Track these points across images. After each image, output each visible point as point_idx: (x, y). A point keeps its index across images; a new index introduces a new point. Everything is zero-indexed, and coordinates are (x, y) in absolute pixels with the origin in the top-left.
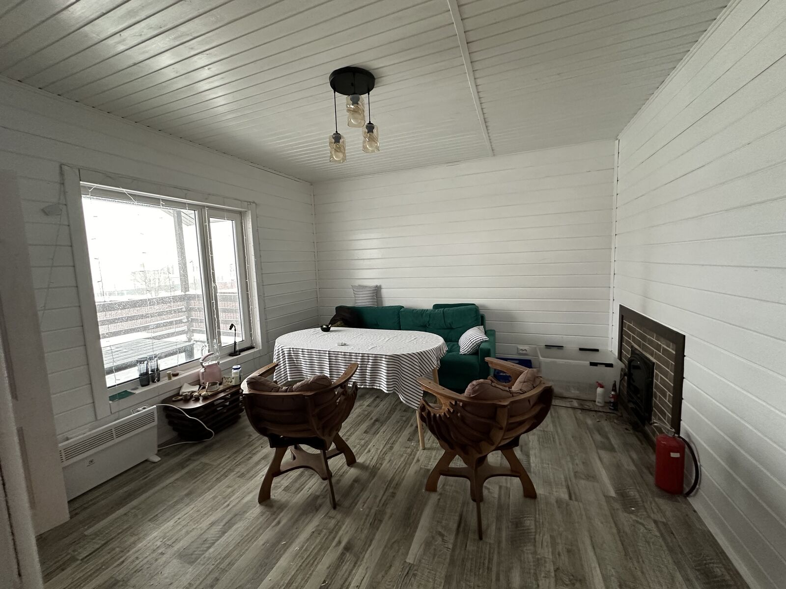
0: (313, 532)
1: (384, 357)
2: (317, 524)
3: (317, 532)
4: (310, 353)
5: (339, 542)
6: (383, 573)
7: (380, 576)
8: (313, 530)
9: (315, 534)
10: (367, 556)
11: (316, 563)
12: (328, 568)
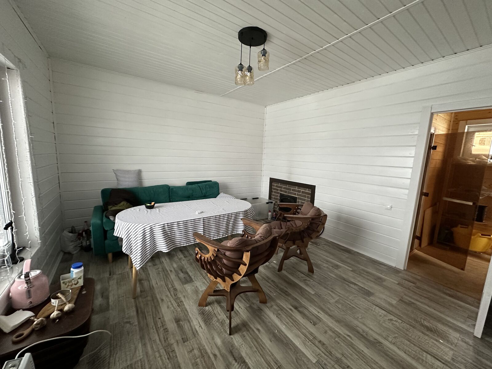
0: (277, 317)
1: (241, 212)
2: (272, 314)
3: (278, 316)
4: (185, 224)
5: (291, 309)
6: (315, 303)
7: (316, 304)
8: (276, 316)
9: (279, 316)
10: (304, 303)
11: (298, 322)
12: (304, 318)
